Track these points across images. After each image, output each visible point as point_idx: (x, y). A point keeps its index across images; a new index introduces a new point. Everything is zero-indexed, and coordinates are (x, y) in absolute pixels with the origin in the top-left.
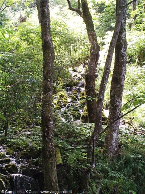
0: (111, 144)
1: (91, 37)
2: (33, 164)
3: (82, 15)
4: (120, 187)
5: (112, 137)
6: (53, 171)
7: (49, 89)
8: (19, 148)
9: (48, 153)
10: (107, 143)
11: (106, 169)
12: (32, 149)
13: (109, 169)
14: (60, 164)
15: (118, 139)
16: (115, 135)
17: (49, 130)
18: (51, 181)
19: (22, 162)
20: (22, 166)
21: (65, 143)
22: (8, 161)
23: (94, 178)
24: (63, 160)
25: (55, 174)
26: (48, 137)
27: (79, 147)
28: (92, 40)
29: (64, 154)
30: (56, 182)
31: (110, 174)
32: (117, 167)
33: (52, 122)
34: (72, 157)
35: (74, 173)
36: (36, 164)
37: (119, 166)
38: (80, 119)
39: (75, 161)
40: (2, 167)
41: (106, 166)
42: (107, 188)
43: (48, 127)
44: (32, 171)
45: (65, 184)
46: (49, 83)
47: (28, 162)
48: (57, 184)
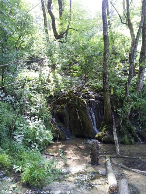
0: (139, 85)
1: (132, 35)
2: (100, 95)
3: (128, 25)
4: (143, 106)
5: (140, 82)
6: (108, 98)
7: (107, 59)
8: (95, 88)
9: (105, 89)
10: (137, 85)
11: (135, 97)
12: (100, 88)
13: (137, 97)
14: (112, 95)
15: (143, 83)
16: (141, 81)
17: (106, 79)
18: (107, 103)
19: (95, 94)
20: (95, 96)
21: (116, 85)
22: (89, 93)
23: (127, 101)
24: (114, 93)
25: (109, 99)
26: (105, 82)
27: (123, 87)
28: (132, 36)
29: (115, 90)
30: (109, 103)
31: (138, 100)
32: (141, 96)
33: (107, 75)
34: (118, 92)
35: (119, 99)
36: (101, 95)
37: (142, 96)
38: (127, 75)
39: (120, 93)
40: (86, 96)
41: (136, 96)
42: (135, 106)
43: (105, 77)
44: (99, 98)
45: (114, 104)
46: (106, 56)
47: (98, 94)
48: (110, 104)
